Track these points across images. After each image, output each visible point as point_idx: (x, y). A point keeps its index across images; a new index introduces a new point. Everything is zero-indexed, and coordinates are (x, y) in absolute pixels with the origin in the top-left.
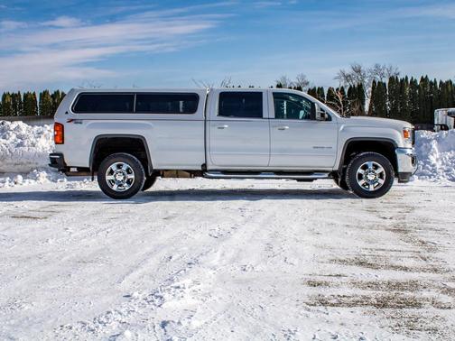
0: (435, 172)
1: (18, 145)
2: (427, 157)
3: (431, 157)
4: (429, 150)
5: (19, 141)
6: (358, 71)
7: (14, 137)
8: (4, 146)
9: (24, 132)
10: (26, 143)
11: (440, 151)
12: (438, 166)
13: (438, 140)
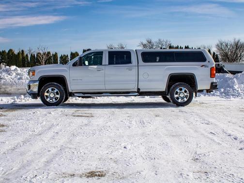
0: (239, 94)
1: (19, 79)
2: (233, 87)
3: (235, 86)
4: (234, 83)
5: (19, 76)
6: (150, 42)
7: (14, 74)
8: (11, 80)
9: (19, 72)
10: (23, 78)
11: (238, 84)
12: (240, 91)
13: (237, 78)
